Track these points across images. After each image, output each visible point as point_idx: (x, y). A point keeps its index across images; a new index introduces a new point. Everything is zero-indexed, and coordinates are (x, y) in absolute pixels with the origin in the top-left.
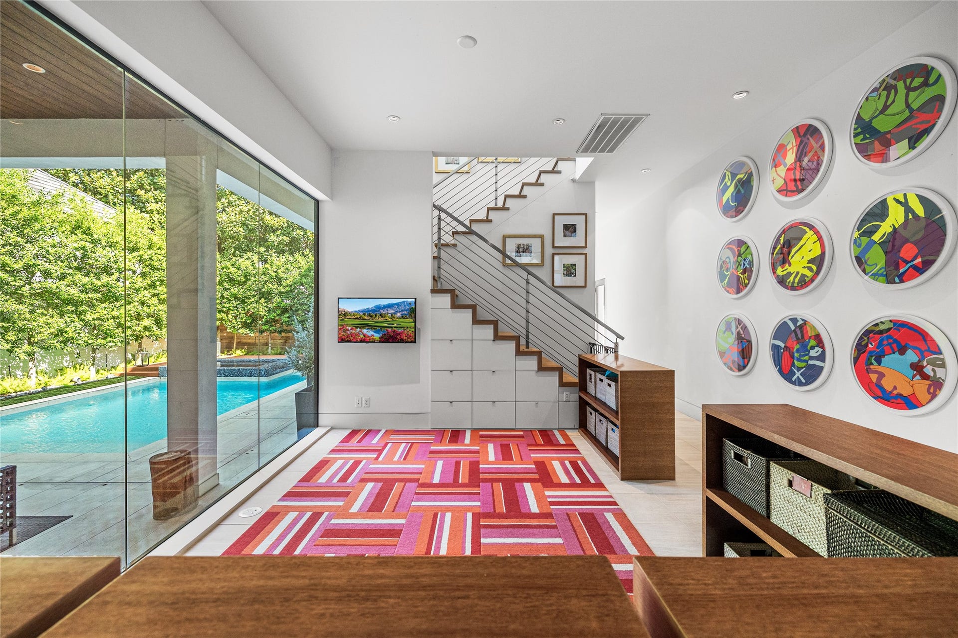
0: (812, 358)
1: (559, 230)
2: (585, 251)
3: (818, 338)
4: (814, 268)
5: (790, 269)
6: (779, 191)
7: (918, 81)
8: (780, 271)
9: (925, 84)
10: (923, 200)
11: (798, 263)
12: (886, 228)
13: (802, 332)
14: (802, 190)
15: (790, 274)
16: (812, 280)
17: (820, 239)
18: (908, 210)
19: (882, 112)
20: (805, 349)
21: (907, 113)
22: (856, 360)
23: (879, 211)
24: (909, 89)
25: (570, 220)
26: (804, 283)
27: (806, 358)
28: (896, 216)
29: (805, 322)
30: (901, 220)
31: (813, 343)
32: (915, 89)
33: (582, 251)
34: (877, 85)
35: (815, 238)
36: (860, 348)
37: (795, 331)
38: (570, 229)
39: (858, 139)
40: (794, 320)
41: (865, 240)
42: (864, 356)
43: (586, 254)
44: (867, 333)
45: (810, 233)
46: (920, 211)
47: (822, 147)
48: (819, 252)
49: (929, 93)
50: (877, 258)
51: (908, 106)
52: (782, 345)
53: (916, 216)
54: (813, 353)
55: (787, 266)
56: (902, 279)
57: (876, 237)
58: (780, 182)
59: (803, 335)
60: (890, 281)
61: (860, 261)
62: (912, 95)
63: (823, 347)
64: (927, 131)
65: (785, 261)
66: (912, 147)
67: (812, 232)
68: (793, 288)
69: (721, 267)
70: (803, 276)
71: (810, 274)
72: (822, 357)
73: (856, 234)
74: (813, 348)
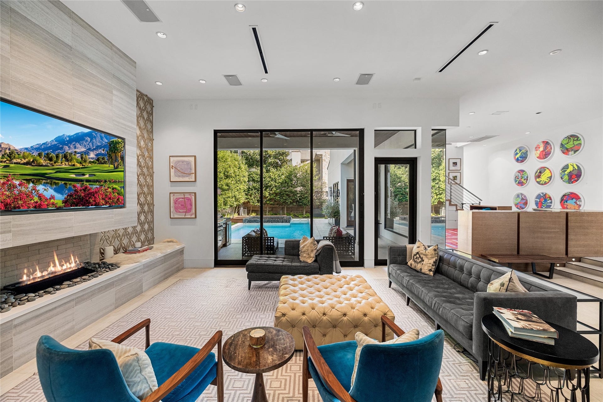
0: (548, 203)
1: (451, 164)
2: (460, 171)
3: (550, 198)
4: (549, 179)
5: (541, 179)
6: (538, 157)
7: (576, 139)
8: (538, 180)
9: (577, 140)
10: (577, 165)
11: (544, 178)
12: (568, 171)
13: (545, 196)
14: (544, 159)
15: (541, 181)
16: (548, 182)
17: (551, 172)
18: (574, 167)
19: (567, 143)
20: (546, 200)
21: (573, 145)
22: (561, 202)
23: (567, 167)
24: (574, 140)
25: (455, 161)
26: (545, 183)
27: (546, 203)
28: (571, 169)
29: (546, 194)
30: (572, 169)
31: (548, 199)
32: (575, 140)
33: (459, 171)
34: (566, 137)
35: (549, 172)
36: (562, 200)
37: (543, 196)
38: (455, 164)
39: (562, 148)
40: (543, 193)
41: (563, 173)
42: (563, 202)
43: (460, 173)
44: (564, 196)
45: (547, 170)
46: (576, 168)
47: (551, 148)
48: (550, 175)
49: (578, 142)
50: (566, 177)
51: (574, 144)
52: (539, 200)
53: (575, 169)
54: (548, 202)
55: (540, 179)
56: (572, 183)
57: (566, 173)
58: (538, 155)
59: (545, 198)
60: (569, 183)
61: (562, 178)
62: (575, 142)
63: (551, 200)
64: (578, 150)
65: (539, 177)
66: (574, 153)
67: (548, 170)
68: (542, 184)
69: (515, 178)
70: (545, 181)
71: (547, 181)
72: (551, 203)
73: (561, 172)
74: (548, 200)
